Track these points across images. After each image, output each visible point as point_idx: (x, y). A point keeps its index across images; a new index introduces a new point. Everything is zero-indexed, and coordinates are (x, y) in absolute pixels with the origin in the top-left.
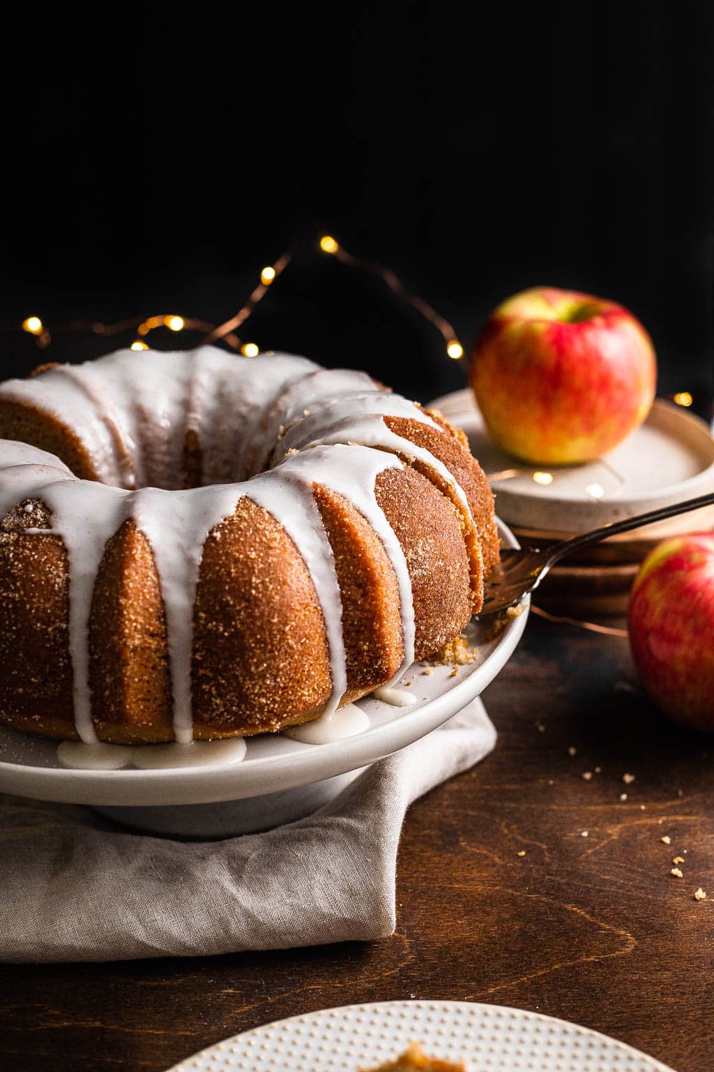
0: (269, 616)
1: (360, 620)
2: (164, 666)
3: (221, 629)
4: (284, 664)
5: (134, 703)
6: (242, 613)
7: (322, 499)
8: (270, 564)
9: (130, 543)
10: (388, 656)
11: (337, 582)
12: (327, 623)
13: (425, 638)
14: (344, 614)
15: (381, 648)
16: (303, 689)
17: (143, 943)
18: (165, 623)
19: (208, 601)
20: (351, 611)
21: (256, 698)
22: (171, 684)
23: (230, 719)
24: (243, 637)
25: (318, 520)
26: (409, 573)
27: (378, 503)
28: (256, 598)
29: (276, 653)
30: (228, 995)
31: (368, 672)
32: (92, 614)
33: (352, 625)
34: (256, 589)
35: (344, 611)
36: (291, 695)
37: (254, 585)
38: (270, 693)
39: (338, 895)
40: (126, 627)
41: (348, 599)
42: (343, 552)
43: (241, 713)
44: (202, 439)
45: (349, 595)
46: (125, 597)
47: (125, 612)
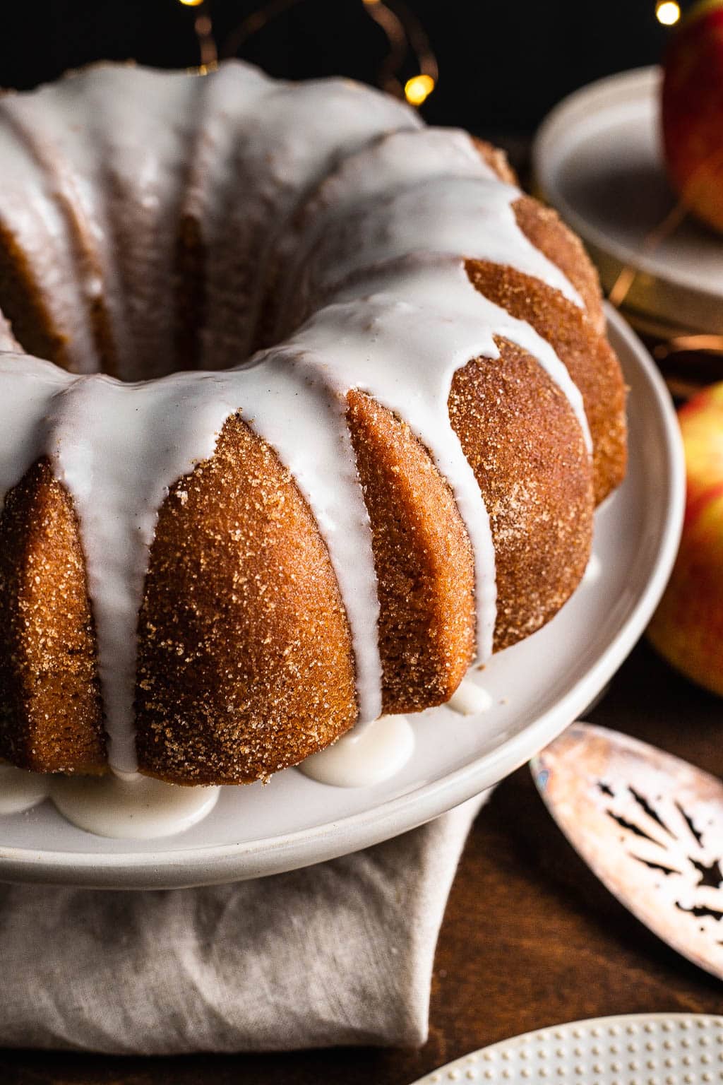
0: (257, 634)
1: (407, 623)
2: (92, 693)
3: (181, 652)
4: (280, 699)
5: (45, 745)
6: (215, 630)
7: (360, 426)
8: (264, 550)
9: (41, 505)
10: (448, 673)
12: (354, 631)
13: (511, 623)
14: (381, 615)
15: (437, 662)
16: (310, 729)
18: (94, 634)
19: (162, 606)
20: (393, 611)
21: (234, 746)
22: (103, 715)
23: (193, 770)
24: (216, 665)
25: (350, 465)
26: (493, 536)
27: (453, 424)
28: (238, 607)
29: (268, 686)
31: (416, 693)
33: (395, 629)
34: (239, 592)
35: (382, 610)
36: (290, 739)
37: (235, 586)
38: (256, 740)
40: (29, 645)
41: (390, 594)
42: (386, 520)
43: (210, 763)
44: (208, 232)
45: (392, 589)
46: (28, 601)
47: (28, 624)
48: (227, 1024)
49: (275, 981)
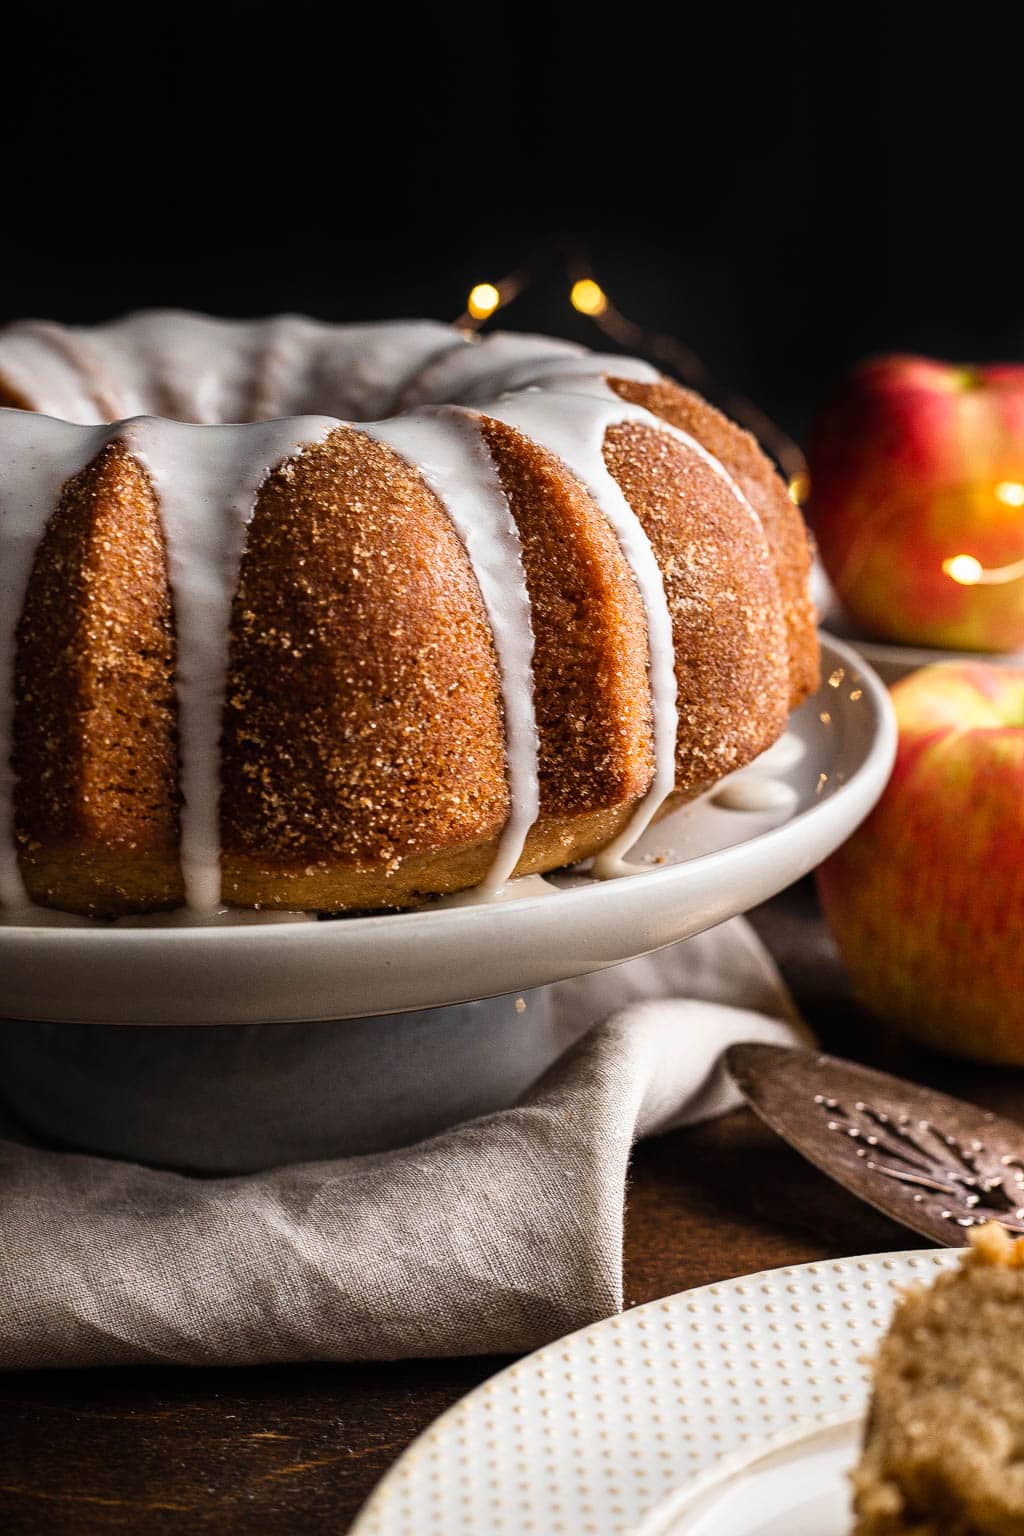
0: (385, 621)
1: (569, 668)
2: (165, 721)
3: (287, 643)
4: (413, 729)
5: (101, 791)
6: (331, 613)
7: (499, 437)
8: (391, 527)
9: (112, 475)
10: (624, 747)
11: (524, 585)
12: (505, 666)
13: (696, 742)
14: (537, 652)
15: (609, 730)
16: (450, 790)
17: (90, 1326)
18: (173, 632)
19: (264, 589)
20: (551, 645)
21: (353, 797)
22: (179, 763)
23: (296, 839)
24: (331, 663)
25: (490, 474)
26: (668, 602)
27: (609, 470)
28: (360, 586)
29: (398, 703)
30: (265, 1442)
31: (584, 781)
32: (26, 611)
33: (554, 676)
34: (362, 568)
35: (538, 643)
36: (425, 799)
37: (356, 560)
38: (381, 790)
39: (503, 1243)
40: (92, 628)
41: (547, 621)
42: (538, 529)
43: (320, 826)
45: (550, 613)
46: (93, 570)
47: (92, 598)
49: (402, 1231)
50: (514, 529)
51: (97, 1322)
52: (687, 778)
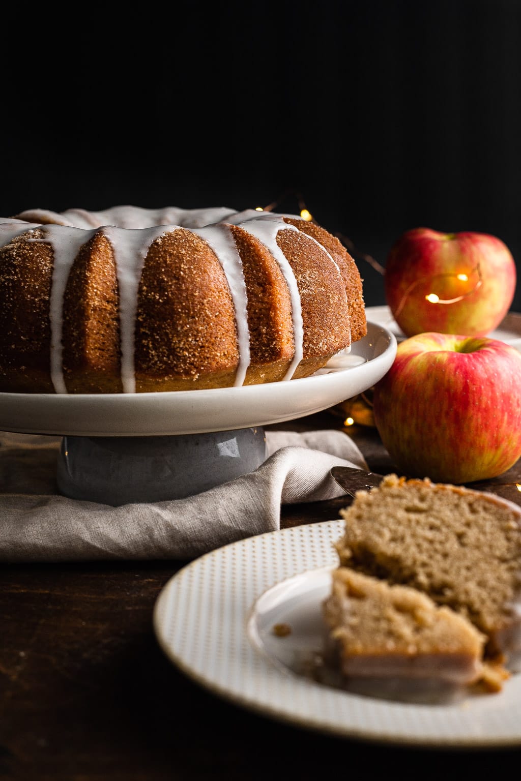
0: (192, 290)
1: (260, 310)
2: (115, 325)
3: (157, 297)
4: (202, 328)
5: (92, 349)
6: (173, 287)
7: (237, 232)
8: (195, 259)
9: (99, 240)
10: (281, 339)
11: (244, 281)
12: (236, 308)
13: (311, 342)
14: (248, 304)
15: (275, 332)
16: (216, 351)
17: (88, 543)
18: (118, 295)
19: (149, 279)
20: (253, 302)
21: (181, 351)
22: (120, 341)
23: (161, 367)
24: (173, 304)
27: (278, 245)
28: (183, 278)
29: (197, 319)
30: (149, 582)
31: (266, 351)
32: (67, 288)
33: (255, 313)
34: (184, 272)
35: (249, 301)
36: (207, 353)
37: (182, 269)
38: (191, 349)
40: (90, 292)
41: (252, 293)
43: (169, 362)
45: (253, 290)
46: (90, 272)
47: (89, 282)
48: (175, 529)
49: (200, 510)
50: (240, 262)
51: (89, 541)
52: (307, 355)
